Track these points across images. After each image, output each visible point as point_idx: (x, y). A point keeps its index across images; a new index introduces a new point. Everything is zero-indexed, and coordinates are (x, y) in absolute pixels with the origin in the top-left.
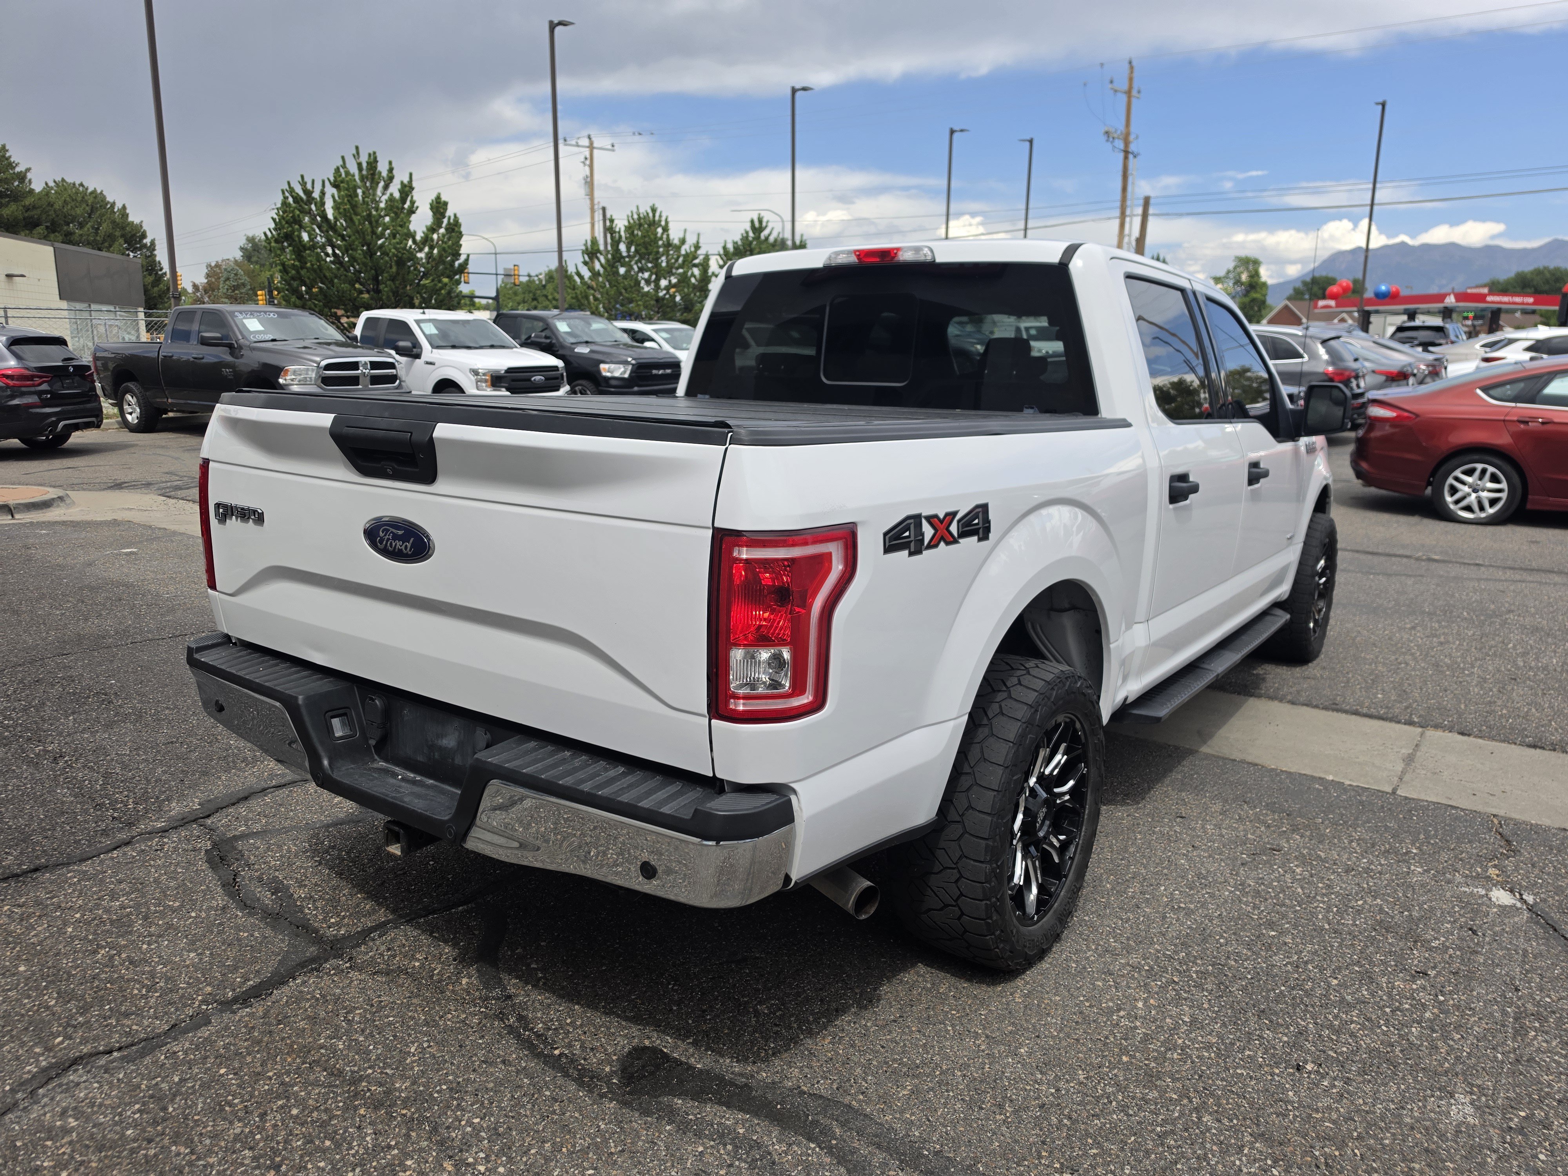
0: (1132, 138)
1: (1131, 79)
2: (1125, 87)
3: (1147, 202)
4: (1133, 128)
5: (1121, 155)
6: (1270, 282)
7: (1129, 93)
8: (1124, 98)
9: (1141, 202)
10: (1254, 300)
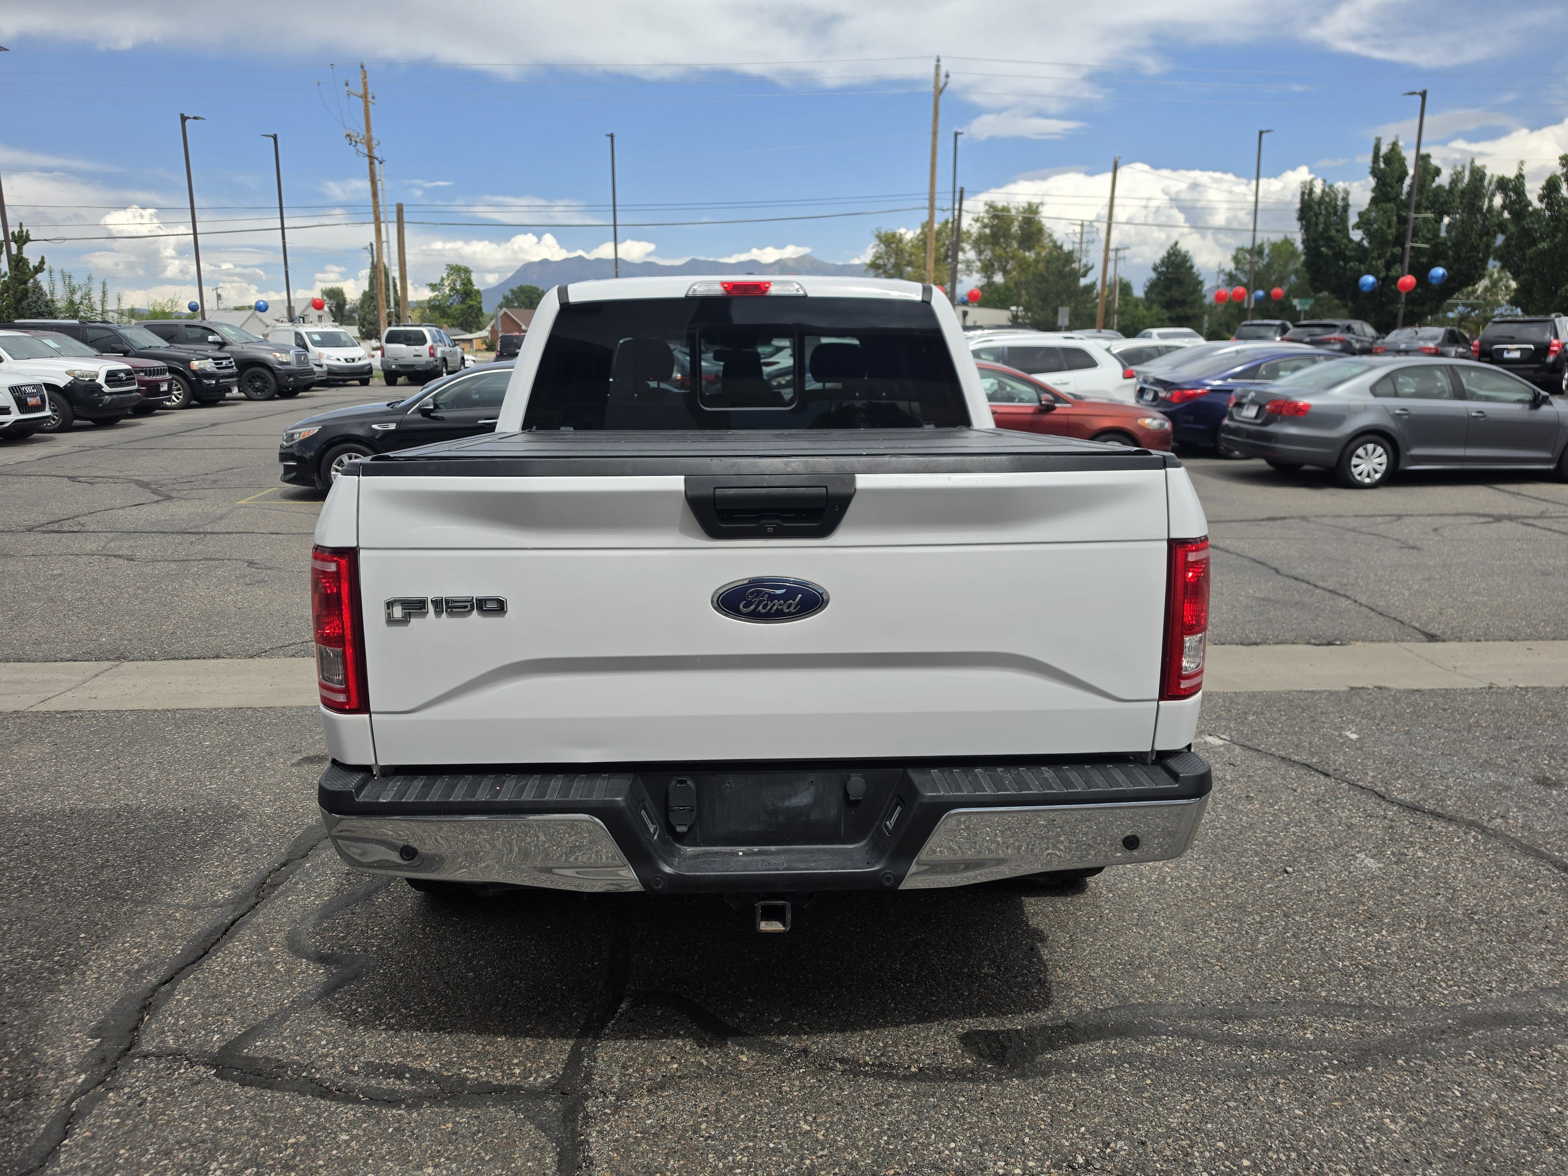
0: (374, 143)
1: (365, 84)
2: (361, 91)
3: (400, 209)
4: (374, 134)
5: (367, 159)
6: (482, 288)
7: (365, 96)
8: (361, 102)
9: (395, 209)
10: (471, 307)
